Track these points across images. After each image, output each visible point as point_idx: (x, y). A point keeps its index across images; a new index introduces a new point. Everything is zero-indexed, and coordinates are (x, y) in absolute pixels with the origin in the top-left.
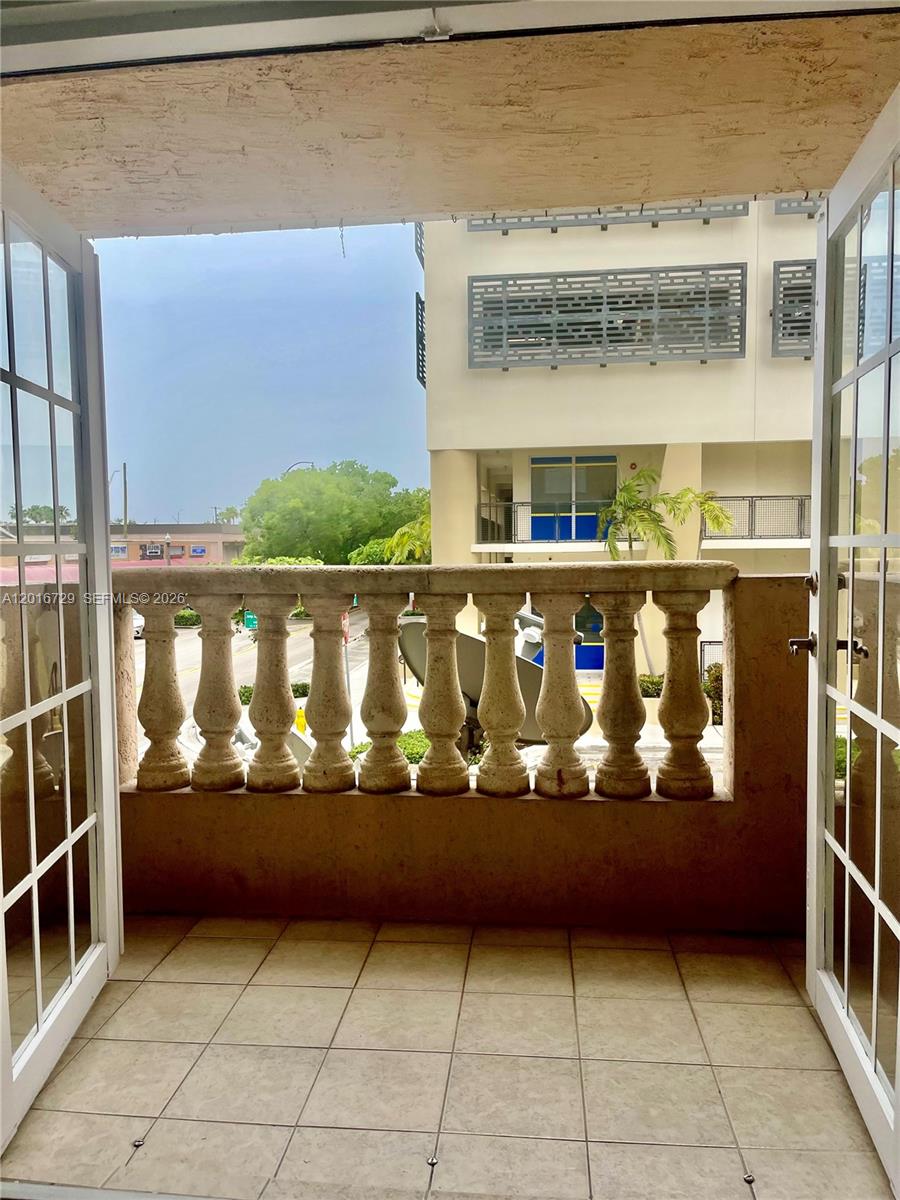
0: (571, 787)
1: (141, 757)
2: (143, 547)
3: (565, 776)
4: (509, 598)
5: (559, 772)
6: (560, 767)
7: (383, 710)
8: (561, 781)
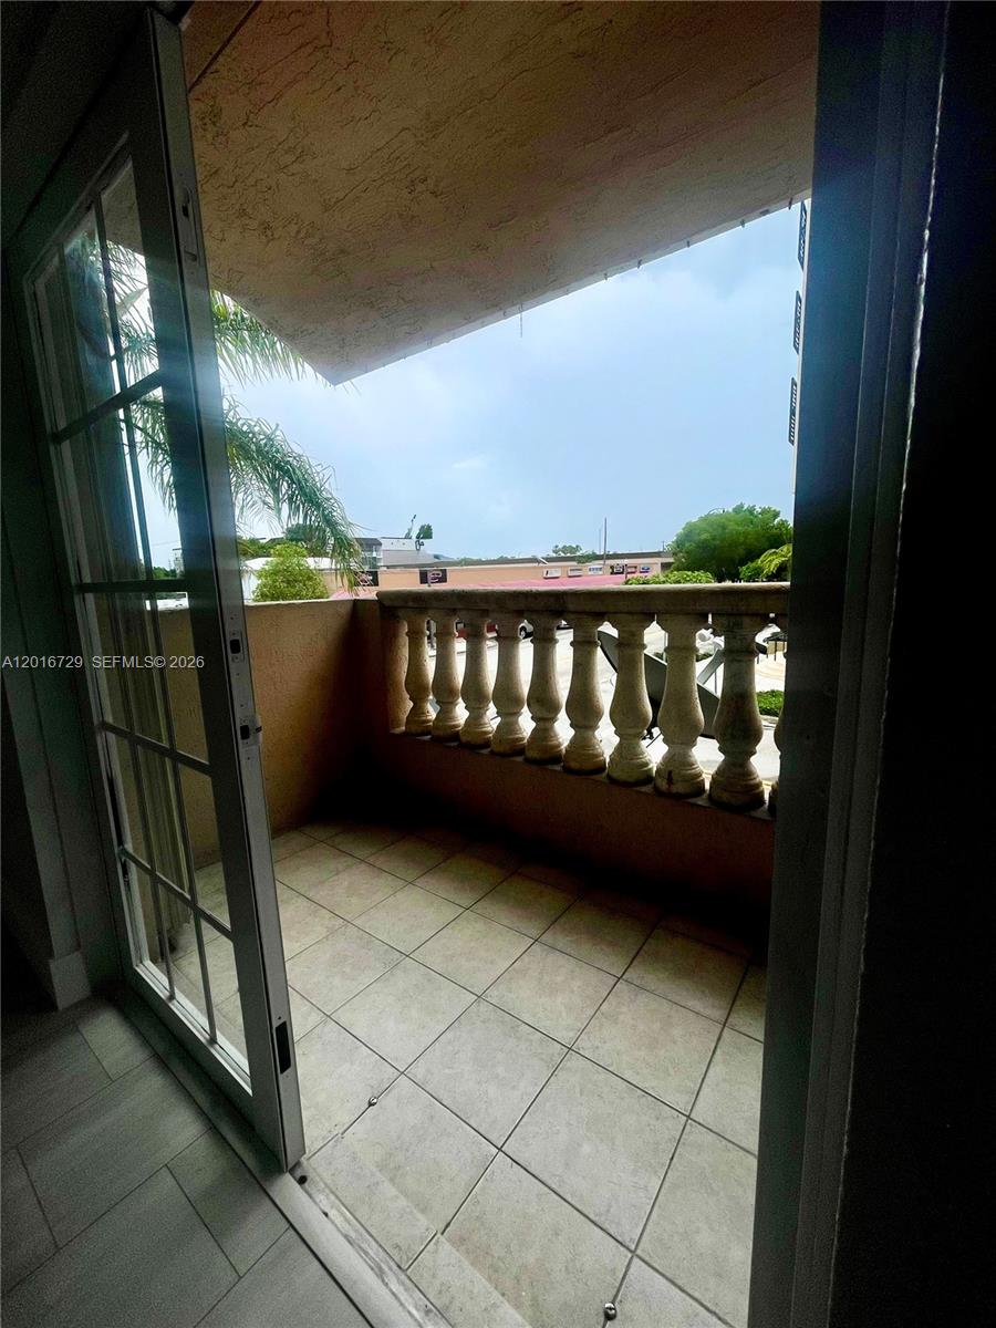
0: (679, 788)
1: (408, 713)
2: (612, 567)
3: (675, 777)
4: (630, 617)
5: (670, 773)
6: (671, 768)
7: (538, 701)
8: (670, 781)
